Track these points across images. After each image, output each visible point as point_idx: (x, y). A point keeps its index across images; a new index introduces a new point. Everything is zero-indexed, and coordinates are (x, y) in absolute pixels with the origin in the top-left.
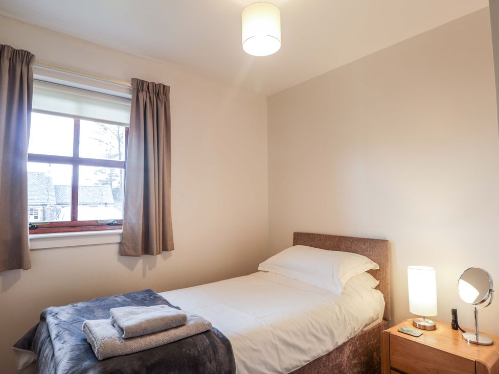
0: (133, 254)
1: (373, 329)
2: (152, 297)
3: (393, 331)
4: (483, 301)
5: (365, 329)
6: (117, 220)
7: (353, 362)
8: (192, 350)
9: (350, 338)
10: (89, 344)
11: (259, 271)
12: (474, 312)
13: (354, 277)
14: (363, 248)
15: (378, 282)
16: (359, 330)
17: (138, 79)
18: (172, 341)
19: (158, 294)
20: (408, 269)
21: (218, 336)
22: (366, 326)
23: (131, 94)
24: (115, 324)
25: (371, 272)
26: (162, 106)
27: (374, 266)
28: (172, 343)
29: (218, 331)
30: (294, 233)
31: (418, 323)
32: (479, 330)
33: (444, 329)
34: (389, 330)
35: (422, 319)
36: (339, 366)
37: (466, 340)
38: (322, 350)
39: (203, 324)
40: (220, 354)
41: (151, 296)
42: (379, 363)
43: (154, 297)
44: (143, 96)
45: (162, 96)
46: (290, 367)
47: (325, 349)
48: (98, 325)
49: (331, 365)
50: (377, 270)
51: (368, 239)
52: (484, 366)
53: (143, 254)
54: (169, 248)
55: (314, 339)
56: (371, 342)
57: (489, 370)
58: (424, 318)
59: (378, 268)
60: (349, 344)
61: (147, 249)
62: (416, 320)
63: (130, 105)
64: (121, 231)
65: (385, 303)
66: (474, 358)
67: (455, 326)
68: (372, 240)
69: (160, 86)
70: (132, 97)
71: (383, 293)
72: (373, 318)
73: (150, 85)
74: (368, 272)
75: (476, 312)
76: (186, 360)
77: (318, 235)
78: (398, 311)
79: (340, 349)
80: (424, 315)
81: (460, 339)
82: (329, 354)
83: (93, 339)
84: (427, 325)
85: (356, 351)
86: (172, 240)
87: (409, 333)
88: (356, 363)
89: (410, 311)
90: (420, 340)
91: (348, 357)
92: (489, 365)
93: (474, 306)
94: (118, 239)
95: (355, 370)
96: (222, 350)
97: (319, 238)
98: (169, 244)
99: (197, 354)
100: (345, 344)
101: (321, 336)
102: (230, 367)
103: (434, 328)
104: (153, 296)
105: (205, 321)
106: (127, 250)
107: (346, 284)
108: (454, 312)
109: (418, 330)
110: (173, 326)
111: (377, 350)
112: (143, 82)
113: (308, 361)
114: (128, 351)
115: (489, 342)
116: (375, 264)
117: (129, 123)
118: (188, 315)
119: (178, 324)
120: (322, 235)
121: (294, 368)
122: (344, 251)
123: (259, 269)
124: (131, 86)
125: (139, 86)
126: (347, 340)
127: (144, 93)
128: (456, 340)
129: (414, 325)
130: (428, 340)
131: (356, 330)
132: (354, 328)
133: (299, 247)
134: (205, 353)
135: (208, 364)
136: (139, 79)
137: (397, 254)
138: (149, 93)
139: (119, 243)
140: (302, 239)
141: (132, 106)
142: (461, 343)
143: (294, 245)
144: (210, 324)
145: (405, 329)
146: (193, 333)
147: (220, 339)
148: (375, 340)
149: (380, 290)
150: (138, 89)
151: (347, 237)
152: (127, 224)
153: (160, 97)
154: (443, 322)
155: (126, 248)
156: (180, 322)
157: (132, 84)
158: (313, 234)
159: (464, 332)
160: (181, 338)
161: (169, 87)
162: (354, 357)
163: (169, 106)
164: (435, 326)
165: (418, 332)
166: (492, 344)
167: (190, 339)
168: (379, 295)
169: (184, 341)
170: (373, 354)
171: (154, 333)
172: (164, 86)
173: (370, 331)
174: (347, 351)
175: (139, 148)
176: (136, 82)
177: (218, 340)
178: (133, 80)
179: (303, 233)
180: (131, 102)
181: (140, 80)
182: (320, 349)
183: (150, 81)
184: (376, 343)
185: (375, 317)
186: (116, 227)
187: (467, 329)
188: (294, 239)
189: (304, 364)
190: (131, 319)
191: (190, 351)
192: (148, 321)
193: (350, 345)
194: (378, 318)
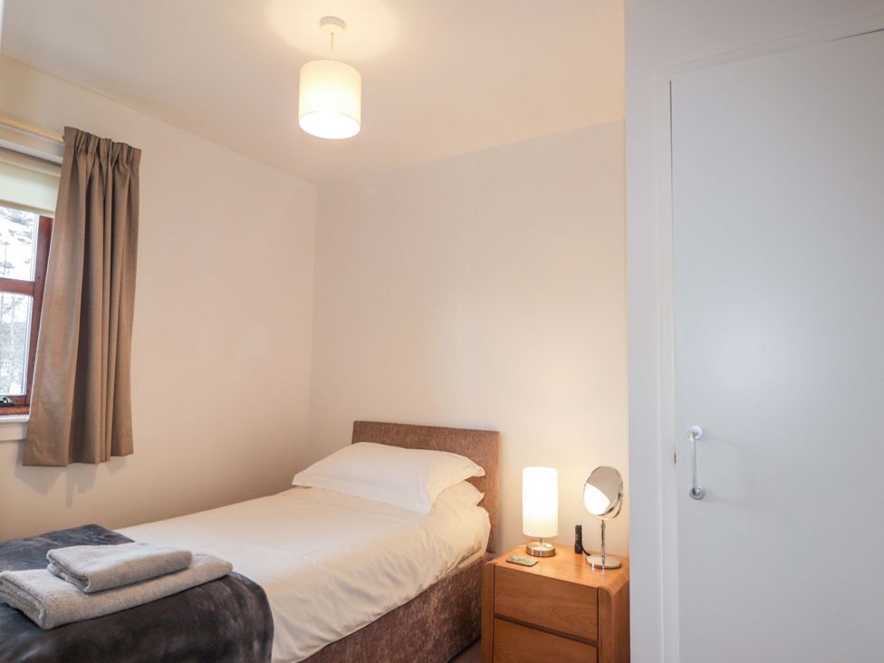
0: (52, 462)
1: (472, 566)
2: (102, 537)
3: (500, 562)
4: (611, 510)
5: (461, 566)
6: (11, 397)
7: (443, 617)
8: (206, 604)
9: (440, 578)
10: (17, 609)
11: (295, 486)
12: (600, 526)
13: (448, 488)
14: (463, 444)
15: (482, 495)
16: (453, 567)
17: (78, 131)
18: (169, 594)
19: (115, 531)
20: (524, 472)
21: (243, 582)
22: (463, 560)
23: (60, 156)
24: (63, 575)
25: (473, 481)
26: (124, 184)
27: (478, 471)
28: (169, 597)
29: (242, 576)
30: (355, 423)
31: (533, 549)
32: (608, 550)
33: (566, 555)
34: (494, 561)
35: (538, 543)
36: (422, 624)
37: (591, 565)
38: (400, 597)
39: (219, 565)
40: (250, 607)
41: (100, 534)
42: (479, 618)
43: (105, 536)
44: (85, 164)
45: (123, 166)
46: (353, 624)
47: (404, 596)
48: (31, 578)
49: (411, 621)
50: (481, 477)
51: (471, 431)
52: (607, 593)
53: (70, 463)
54: (123, 449)
55: (388, 581)
56: (469, 586)
57: (613, 599)
58: (541, 540)
59: (483, 474)
60: (438, 588)
61: (80, 452)
62: (530, 545)
63: (59, 175)
64: (26, 418)
65: (490, 526)
66: (595, 584)
67: (579, 549)
68: (477, 431)
69: (122, 148)
70: (64, 161)
71: (489, 511)
72: (473, 547)
73: (101, 142)
74: (469, 480)
75: (603, 526)
76: (196, 618)
77: (394, 424)
78: (508, 535)
79: (424, 596)
80: (541, 536)
81: (584, 564)
82: (408, 605)
83: (30, 598)
84: (545, 549)
85: (446, 600)
86: (130, 435)
87: (521, 562)
88: (446, 619)
89: (524, 532)
90: (534, 570)
91: (435, 609)
92: (614, 592)
93: (601, 518)
94: (18, 434)
95: (445, 629)
96: (251, 602)
97: (395, 430)
98: (124, 442)
99: (213, 608)
100: (432, 588)
101: (399, 576)
102: (265, 626)
103: (553, 553)
104: (105, 534)
105: (222, 561)
106: (37, 454)
107: (437, 499)
108: (579, 530)
109: (532, 558)
110: (170, 571)
111: (477, 597)
112: (88, 136)
113: (379, 614)
114: (97, 612)
115: (616, 564)
116: (480, 468)
117: (54, 209)
118: (194, 552)
119: (178, 568)
120: (400, 425)
121: (358, 625)
122: (435, 449)
123: (294, 483)
124: (62, 140)
125: (79, 143)
126: (436, 581)
127: (90, 158)
128: (579, 567)
129: (528, 552)
130: (545, 569)
131: (449, 565)
132: (447, 563)
133: (363, 446)
134: (226, 606)
135: (232, 621)
136: (81, 129)
137: (511, 451)
138: (99, 157)
139: (19, 441)
140: (367, 432)
141: (62, 179)
142: (585, 570)
143: (354, 442)
144: (230, 567)
145: (516, 558)
146: (203, 580)
147: (248, 586)
148: (475, 583)
149: (484, 507)
150: (76, 148)
151: (440, 428)
152: (40, 404)
153: (121, 167)
154: (565, 547)
155: (34, 449)
156: (180, 563)
157: (64, 138)
158: (386, 424)
159: (588, 555)
160: (184, 588)
161: (140, 151)
162: (444, 608)
163: (137, 187)
164: (554, 550)
165: (532, 560)
166: (619, 567)
167: (200, 590)
168: (483, 514)
169: (188, 593)
170: (470, 603)
171: (137, 583)
172: (130, 148)
173: (468, 569)
174: (434, 601)
175: (72, 260)
176: (74, 134)
177: (244, 588)
178: (67, 129)
179: (370, 423)
180: (60, 169)
181: (82, 132)
182: (396, 597)
183: (103, 136)
184: (475, 588)
185: (475, 547)
186: (11, 410)
187: (593, 550)
188: (355, 432)
189: (374, 619)
190: (94, 563)
191: (202, 605)
192: (128, 563)
193: (439, 591)
194: (479, 549)
